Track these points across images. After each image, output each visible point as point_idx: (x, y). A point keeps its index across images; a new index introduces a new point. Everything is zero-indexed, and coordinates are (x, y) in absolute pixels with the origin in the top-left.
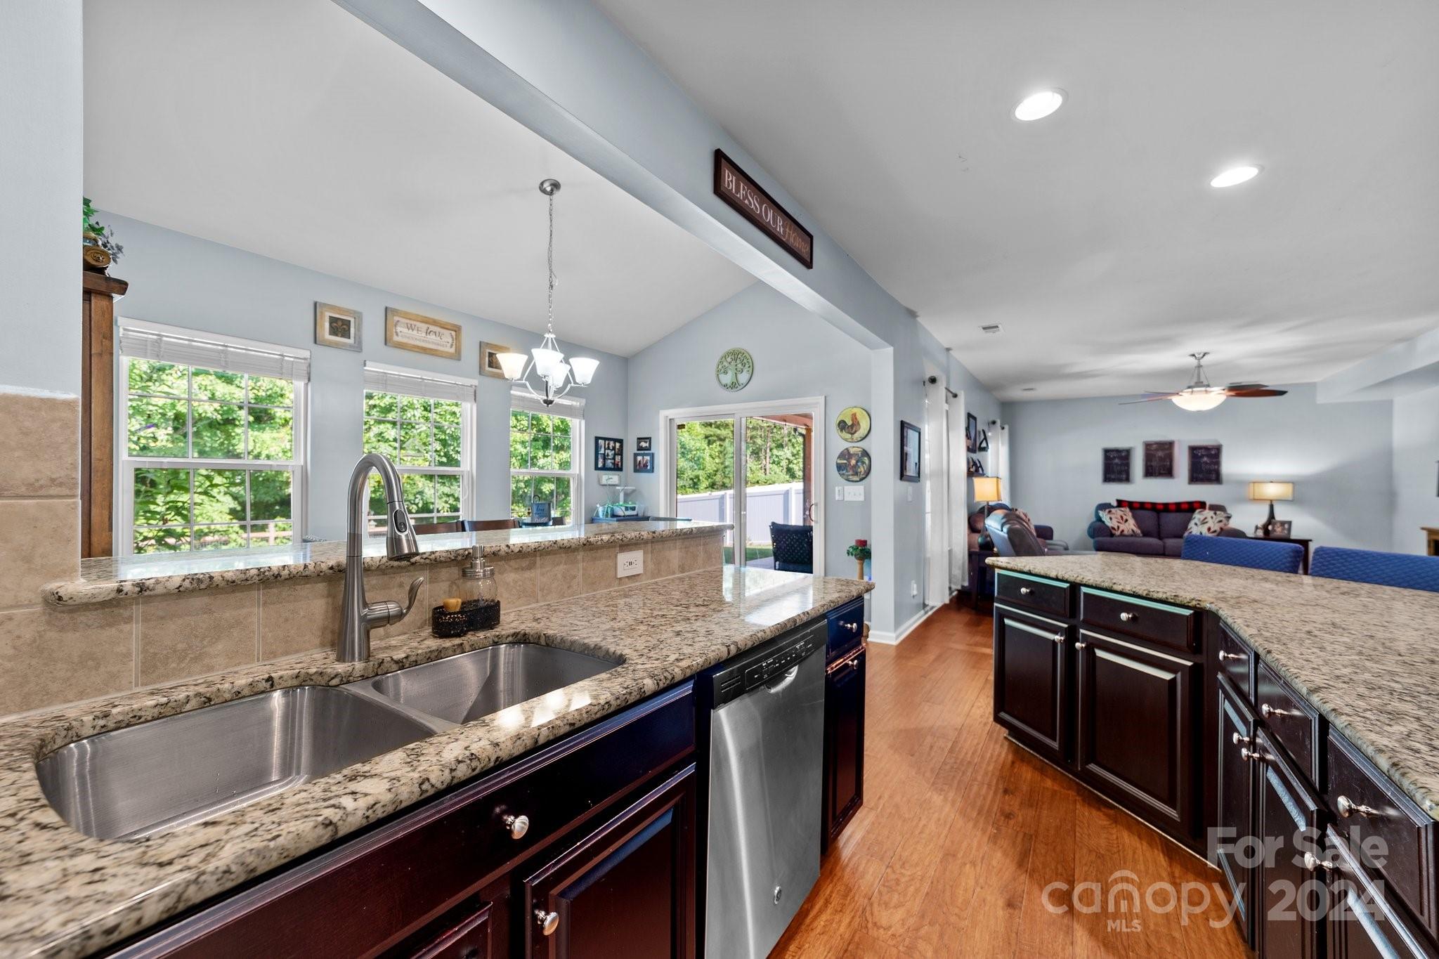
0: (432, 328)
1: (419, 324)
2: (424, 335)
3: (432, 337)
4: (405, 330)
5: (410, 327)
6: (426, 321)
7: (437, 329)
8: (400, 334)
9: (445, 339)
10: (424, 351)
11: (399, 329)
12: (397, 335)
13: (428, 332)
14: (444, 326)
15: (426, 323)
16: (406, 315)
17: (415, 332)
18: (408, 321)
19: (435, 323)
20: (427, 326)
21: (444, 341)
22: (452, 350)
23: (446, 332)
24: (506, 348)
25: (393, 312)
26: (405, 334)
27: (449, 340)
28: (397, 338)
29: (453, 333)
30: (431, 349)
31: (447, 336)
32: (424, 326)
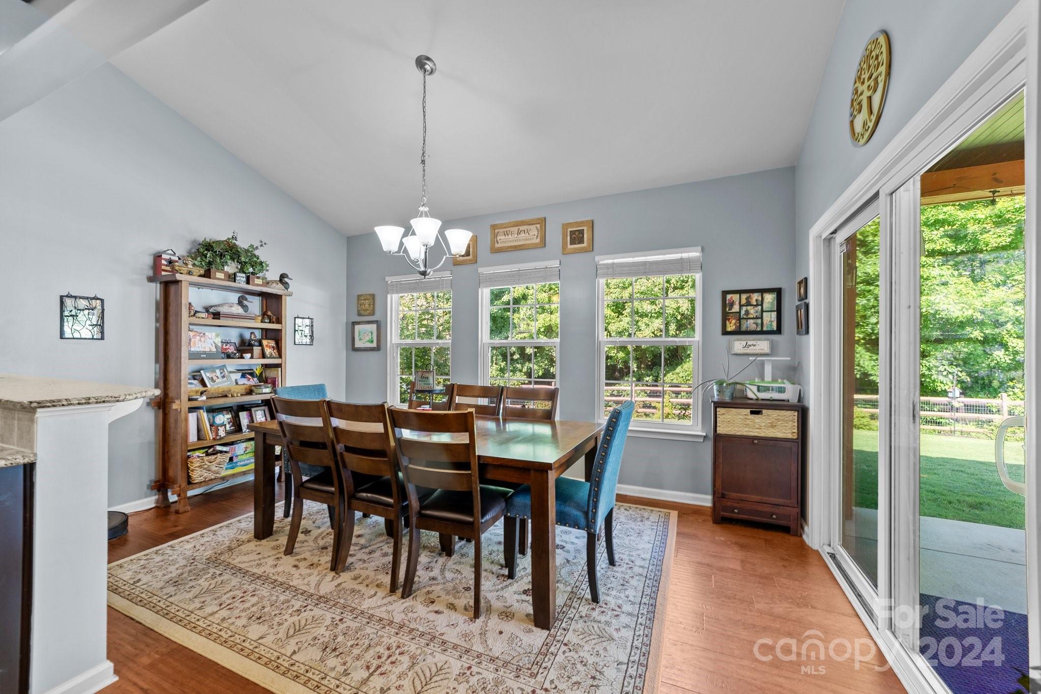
0: (522, 228)
1: (512, 229)
2: (516, 236)
3: (523, 235)
4: (503, 237)
5: (506, 234)
6: (516, 224)
7: (525, 227)
8: (499, 242)
9: (531, 233)
10: (517, 248)
11: (499, 238)
12: (498, 243)
13: (519, 233)
14: (529, 223)
15: (517, 226)
16: (503, 226)
17: (510, 236)
18: (505, 230)
19: (523, 223)
20: (517, 228)
21: (532, 235)
22: (538, 241)
23: (533, 227)
24: (587, 221)
25: (494, 227)
26: (503, 240)
27: (536, 233)
28: (497, 246)
29: (538, 226)
30: (520, 245)
31: (534, 230)
32: (516, 229)
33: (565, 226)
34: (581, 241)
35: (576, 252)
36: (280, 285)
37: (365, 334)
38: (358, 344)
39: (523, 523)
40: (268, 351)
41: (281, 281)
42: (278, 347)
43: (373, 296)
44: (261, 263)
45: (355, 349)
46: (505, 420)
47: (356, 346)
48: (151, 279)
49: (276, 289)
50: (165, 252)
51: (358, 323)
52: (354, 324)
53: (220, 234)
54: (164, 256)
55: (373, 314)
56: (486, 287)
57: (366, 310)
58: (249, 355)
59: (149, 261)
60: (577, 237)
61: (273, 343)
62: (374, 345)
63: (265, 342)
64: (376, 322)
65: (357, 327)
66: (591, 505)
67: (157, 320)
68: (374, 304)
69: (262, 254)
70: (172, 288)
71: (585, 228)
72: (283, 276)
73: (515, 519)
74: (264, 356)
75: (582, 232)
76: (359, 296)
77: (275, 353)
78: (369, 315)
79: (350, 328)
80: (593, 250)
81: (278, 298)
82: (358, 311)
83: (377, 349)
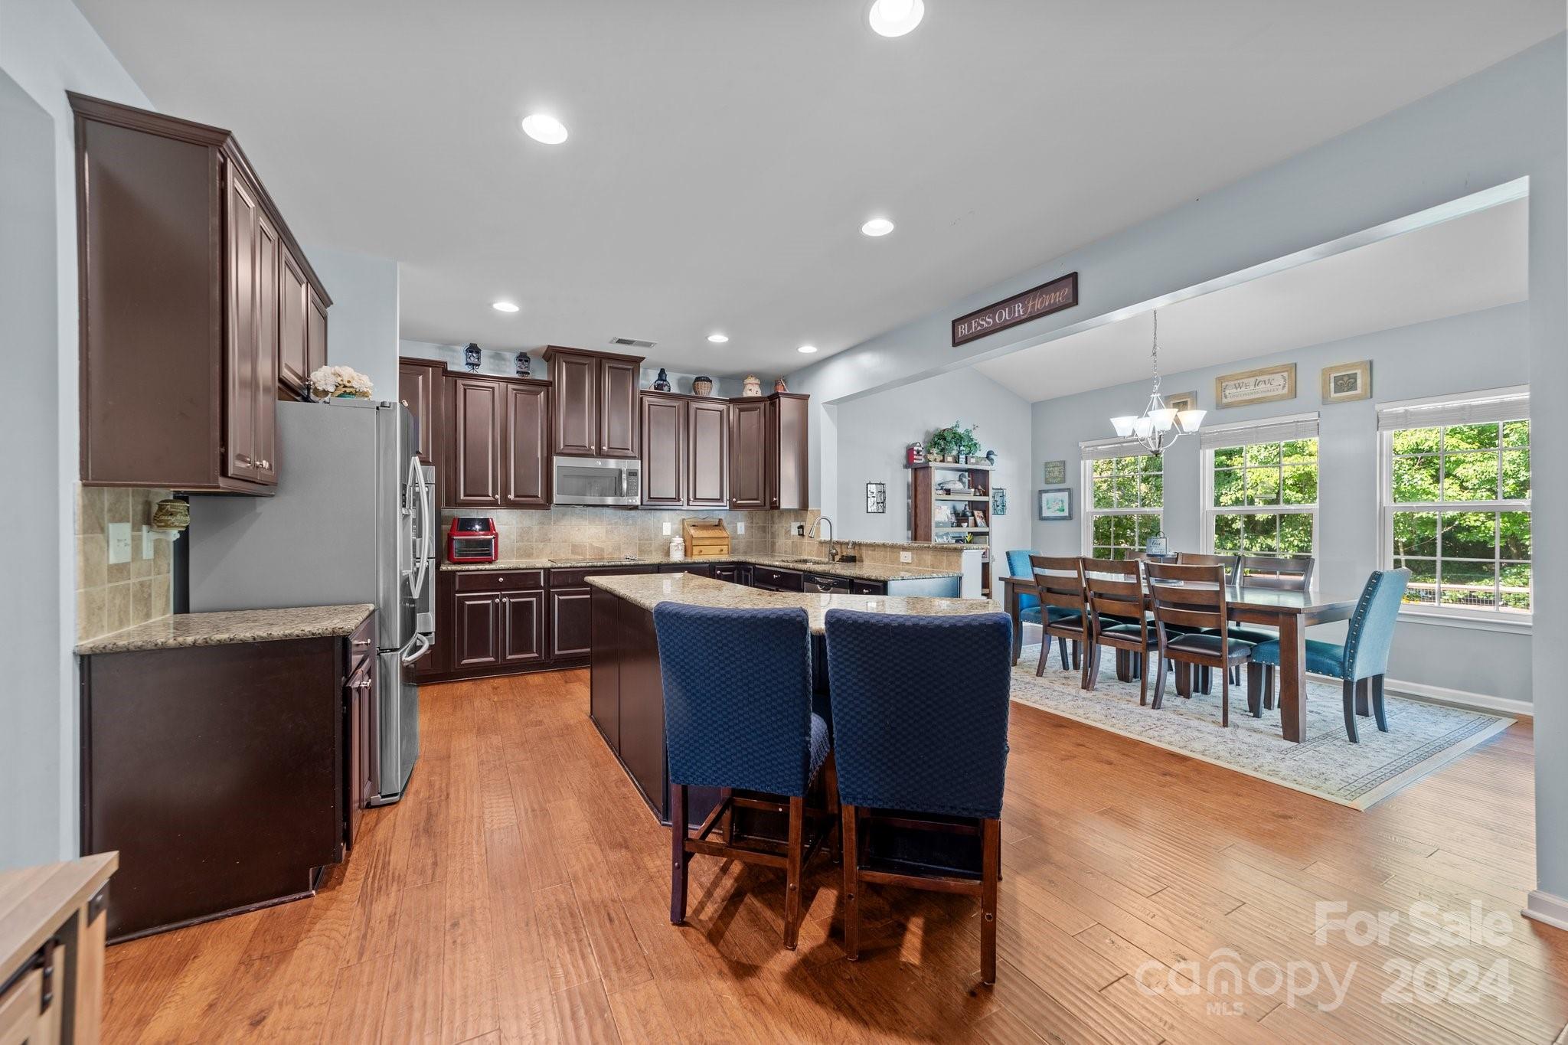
0: (1260, 378)
1: (1246, 380)
2: (1252, 387)
3: (1262, 386)
4: (1234, 390)
5: (1238, 386)
6: (1253, 374)
7: (1266, 378)
8: (1229, 396)
9: (1275, 383)
10: (1252, 402)
11: (1227, 392)
12: (1225, 398)
13: (1256, 384)
14: (1272, 371)
15: (1253, 376)
16: (1232, 378)
17: (1244, 389)
18: (1236, 382)
19: (1262, 372)
20: (1255, 378)
21: (1278, 384)
22: (1286, 391)
23: (1278, 377)
24: (1362, 363)
25: (1220, 380)
26: (1232, 394)
27: (1282, 382)
28: (1225, 401)
29: (1285, 374)
30: (1259, 399)
31: (1278, 379)
32: (1253, 380)
33: (1326, 372)
34: (1352, 386)
35: (1343, 400)
36: (988, 462)
37: (1054, 503)
38: (1046, 513)
39: (1269, 669)
40: (979, 521)
41: (988, 457)
42: (986, 518)
43: (1064, 463)
44: (975, 444)
45: (1042, 519)
46: (1242, 588)
47: (1044, 515)
48: (906, 467)
49: (984, 466)
50: (915, 444)
51: (1047, 491)
52: (1041, 492)
53: (945, 424)
54: (915, 448)
55: (1063, 481)
56: (1211, 447)
57: (1054, 478)
58: (966, 524)
59: (903, 452)
60: (1346, 383)
61: (981, 514)
62: (1066, 513)
63: (976, 513)
64: (1069, 490)
65: (1045, 496)
66: (1348, 655)
67: (909, 498)
68: (1064, 472)
69: (974, 435)
70: (921, 474)
71: (1359, 372)
72: (989, 453)
73: (1261, 665)
74: (976, 525)
75: (1354, 377)
76: (1047, 464)
77: (984, 525)
78: (1060, 482)
79: (1036, 498)
80: (1371, 397)
81: (986, 473)
82: (1046, 479)
83: (1070, 517)
